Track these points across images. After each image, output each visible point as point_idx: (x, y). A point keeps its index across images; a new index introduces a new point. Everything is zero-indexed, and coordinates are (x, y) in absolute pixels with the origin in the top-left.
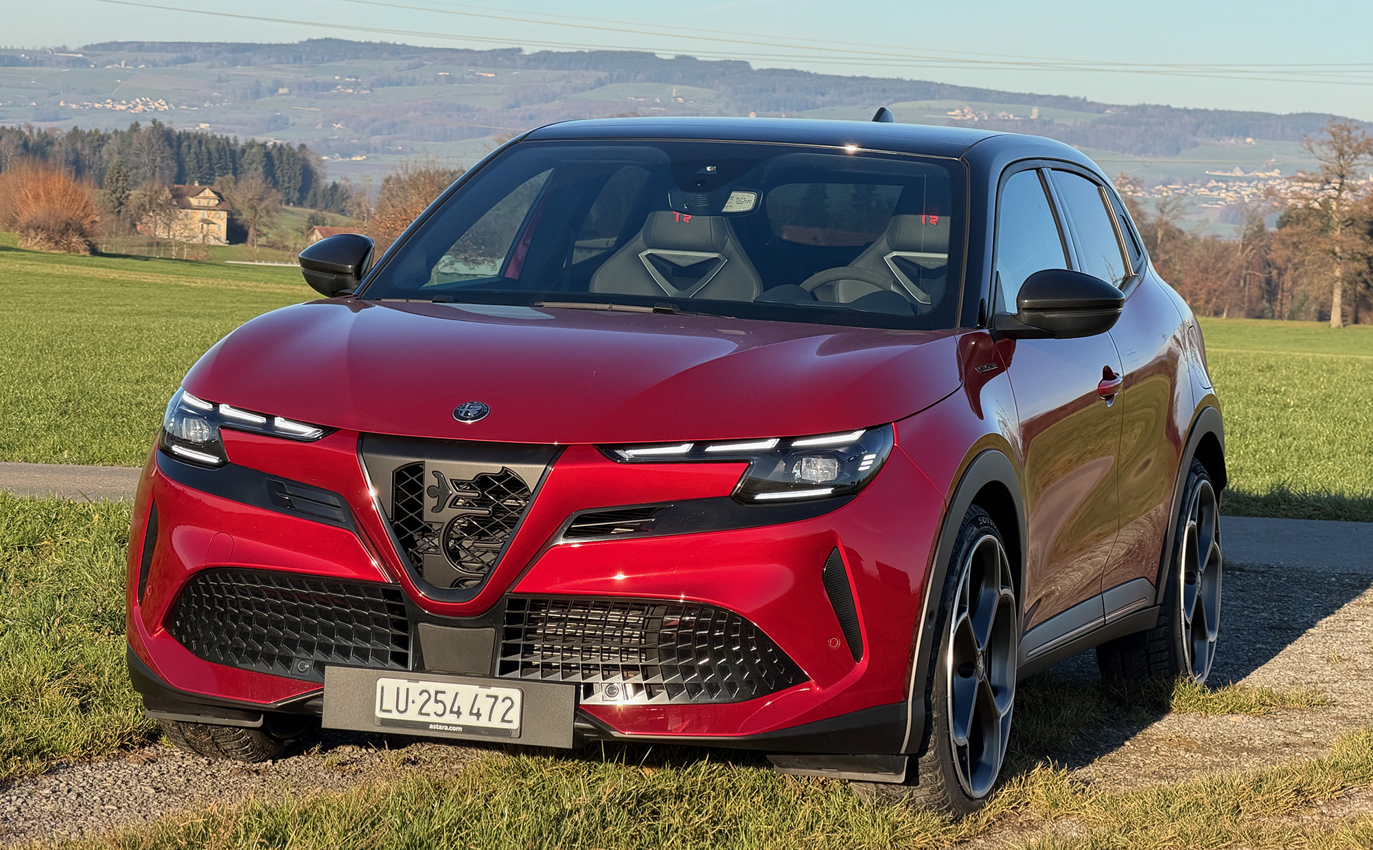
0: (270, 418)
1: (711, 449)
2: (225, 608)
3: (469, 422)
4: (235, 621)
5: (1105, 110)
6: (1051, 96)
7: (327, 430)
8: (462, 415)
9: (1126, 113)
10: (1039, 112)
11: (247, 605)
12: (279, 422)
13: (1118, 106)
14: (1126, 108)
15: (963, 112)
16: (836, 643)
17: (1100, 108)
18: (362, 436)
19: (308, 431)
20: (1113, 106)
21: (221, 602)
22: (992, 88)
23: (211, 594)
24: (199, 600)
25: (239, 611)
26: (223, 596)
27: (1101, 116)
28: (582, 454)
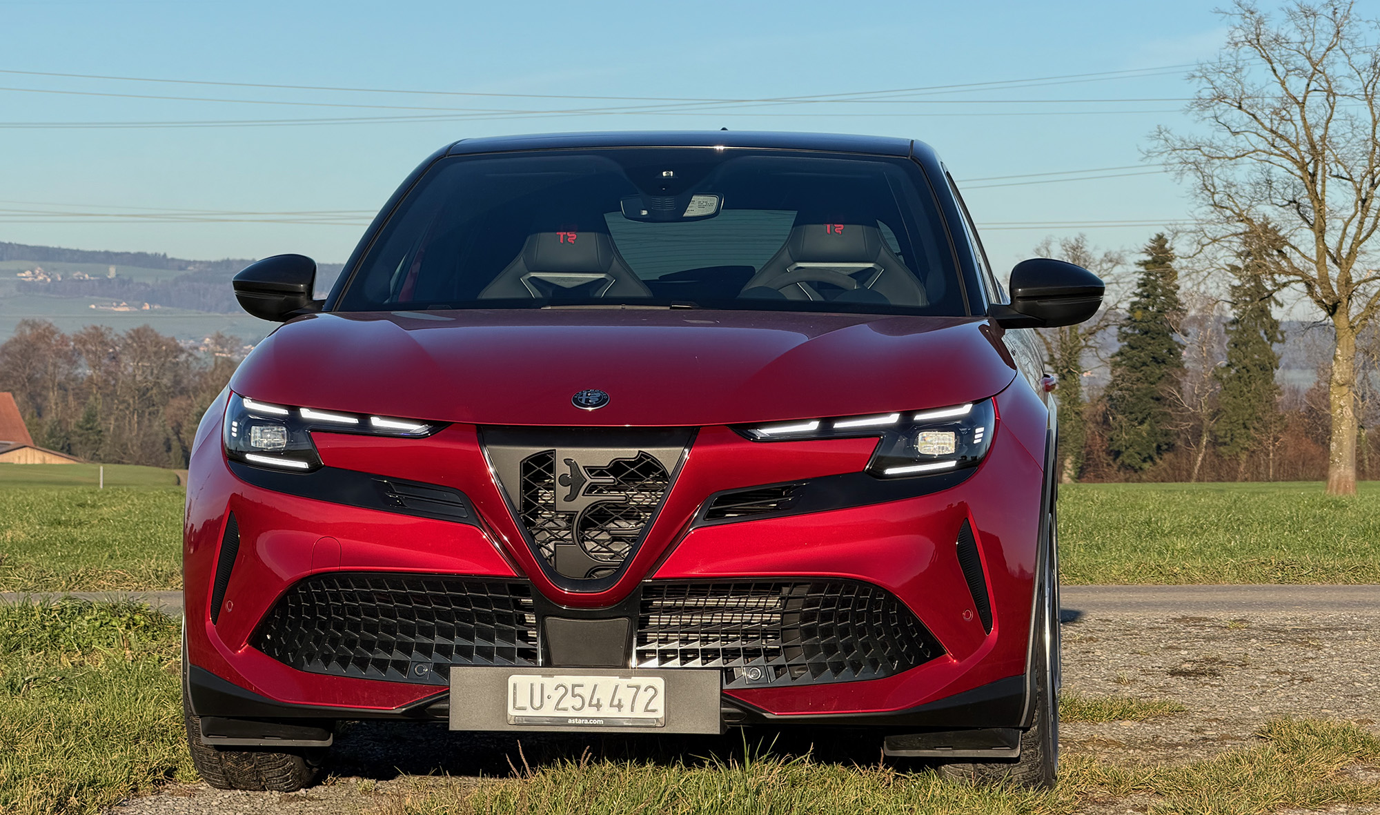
0: (364, 418)
1: (837, 425)
2: (329, 616)
3: (590, 409)
4: (340, 629)
5: (186, 267)
6: (129, 253)
7: (437, 427)
8: (583, 402)
9: (210, 269)
10: (116, 271)
11: (354, 611)
12: (376, 422)
13: (201, 262)
14: (209, 264)
15: (33, 273)
16: (969, 615)
17: (182, 265)
18: (479, 429)
19: (415, 428)
20: (195, 262)
21: (323, 611)
22: (64, 246)
23: (312, 602)
24: (296, 611)
25: (345, 618)
26: (328, 604)
27: (182, 273)
28: (717, 435)
